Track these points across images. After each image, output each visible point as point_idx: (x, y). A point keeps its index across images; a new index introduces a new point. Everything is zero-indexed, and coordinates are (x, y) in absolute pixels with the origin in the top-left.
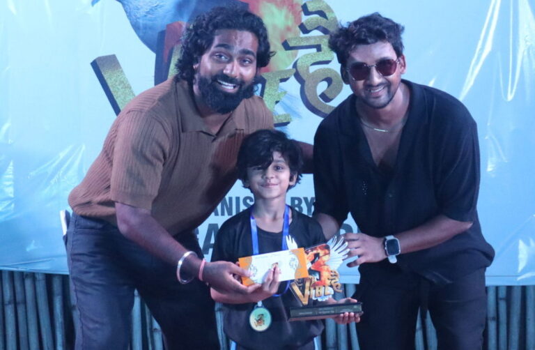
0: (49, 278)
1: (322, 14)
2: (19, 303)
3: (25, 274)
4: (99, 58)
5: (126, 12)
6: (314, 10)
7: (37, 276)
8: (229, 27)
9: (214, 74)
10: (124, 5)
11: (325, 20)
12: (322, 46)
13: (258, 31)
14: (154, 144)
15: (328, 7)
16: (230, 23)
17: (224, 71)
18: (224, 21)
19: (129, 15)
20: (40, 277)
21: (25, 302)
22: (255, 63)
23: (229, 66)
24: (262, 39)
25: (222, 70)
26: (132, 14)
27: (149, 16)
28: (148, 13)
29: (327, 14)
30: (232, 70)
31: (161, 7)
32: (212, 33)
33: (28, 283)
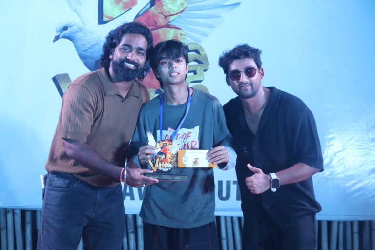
0: (23, 212)
1: (197, 51)
2: (2, 229)
3: (7, 210)
4: (57, 75)
5: (76, 47)
6: (192, 49)
7: (15, 211)
8: (131, 32)
9: (122, 59)
10: (74, 42)
11: (199, 55)
12: (197, 71)
13: (148, 35)
14: (85, 103)
15: (201, 48)
16: (132, 30)
17: (128, 57)
18: (129, 28)
19: (77, 50)
20: (18, 212)
21: (6, 228)
22: (145, 55)
23: (130, 54)
24: (150, 41)
25: (126, 57)
26: (79, 49)
27: (90, 50)
28: (89, 48)
29: (201, 52)
30: (132, 57)
31: (98, 44)
32: (121, 36)
33: (10, 216)
